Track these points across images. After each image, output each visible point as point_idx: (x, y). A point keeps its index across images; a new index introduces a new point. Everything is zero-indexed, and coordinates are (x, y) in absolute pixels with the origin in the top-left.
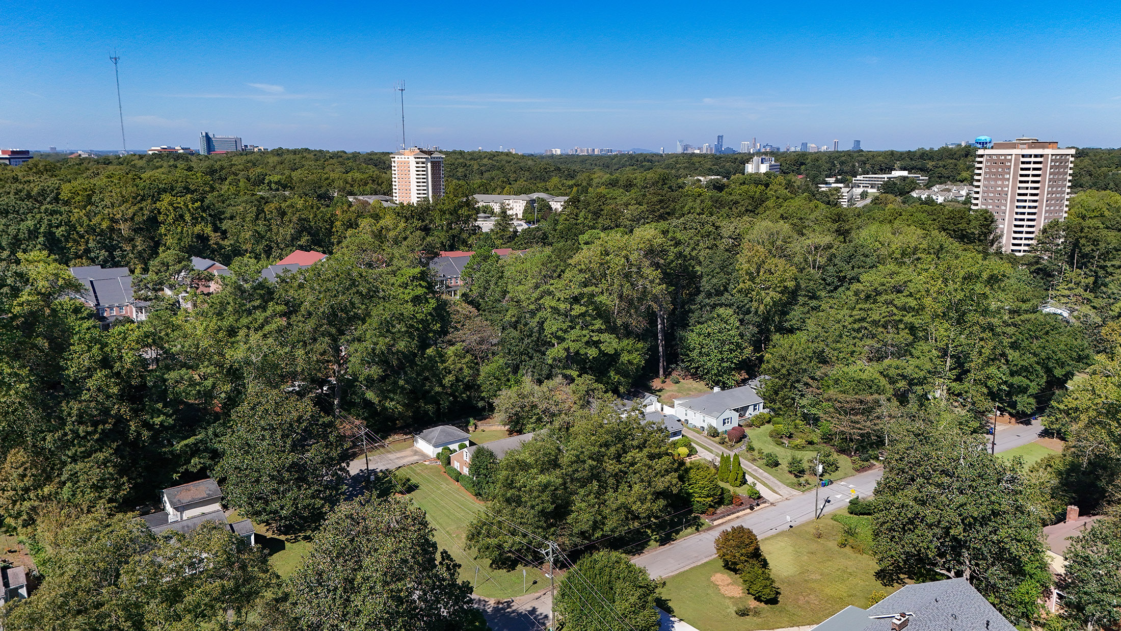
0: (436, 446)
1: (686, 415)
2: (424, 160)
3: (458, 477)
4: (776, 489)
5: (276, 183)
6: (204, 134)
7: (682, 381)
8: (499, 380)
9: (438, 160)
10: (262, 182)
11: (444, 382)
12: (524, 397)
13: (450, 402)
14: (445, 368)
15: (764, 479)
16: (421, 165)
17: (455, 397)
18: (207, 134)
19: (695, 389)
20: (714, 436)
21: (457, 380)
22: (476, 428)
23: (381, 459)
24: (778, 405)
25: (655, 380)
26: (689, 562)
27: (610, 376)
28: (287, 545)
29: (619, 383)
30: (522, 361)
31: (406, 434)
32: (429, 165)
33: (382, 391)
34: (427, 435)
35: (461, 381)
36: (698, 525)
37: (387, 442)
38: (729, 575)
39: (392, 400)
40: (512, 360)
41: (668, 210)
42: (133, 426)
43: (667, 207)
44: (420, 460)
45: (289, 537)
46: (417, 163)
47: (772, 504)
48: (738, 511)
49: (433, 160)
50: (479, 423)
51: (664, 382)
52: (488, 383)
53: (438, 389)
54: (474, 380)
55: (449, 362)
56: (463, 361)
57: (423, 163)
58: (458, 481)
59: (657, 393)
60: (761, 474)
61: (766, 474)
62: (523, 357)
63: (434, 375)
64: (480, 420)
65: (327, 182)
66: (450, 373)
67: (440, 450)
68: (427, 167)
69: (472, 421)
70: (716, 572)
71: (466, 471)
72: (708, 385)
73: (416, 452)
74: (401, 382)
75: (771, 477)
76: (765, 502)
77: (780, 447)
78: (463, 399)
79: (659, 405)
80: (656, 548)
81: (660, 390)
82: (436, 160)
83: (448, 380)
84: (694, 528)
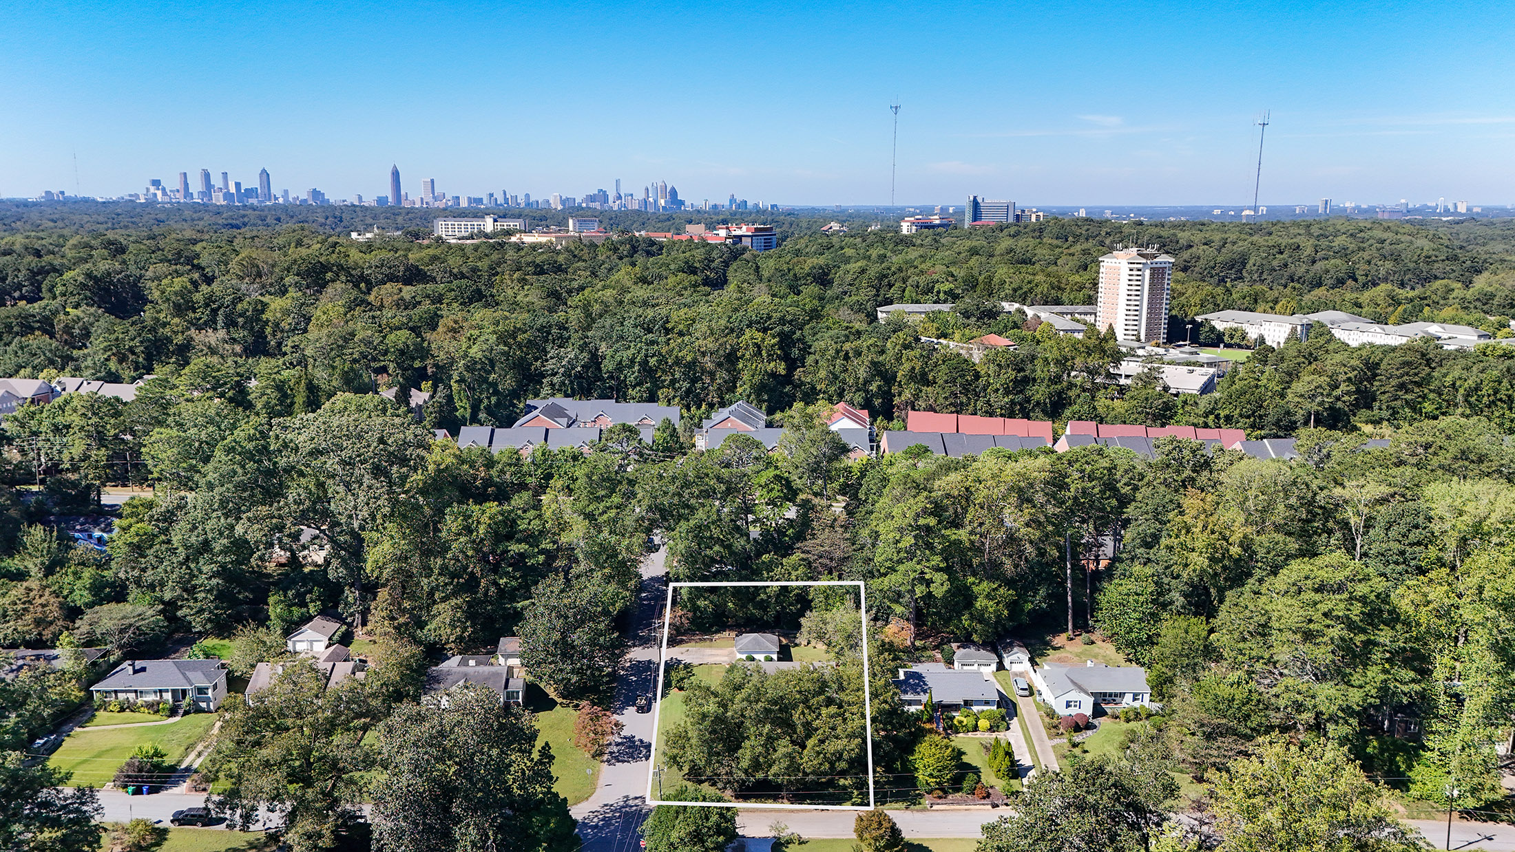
2: (1140, 266)
5: (945, 293)
6: (972, 198)
7: (1097, 642)
9: (1163, 265)
10: (930, 290)
16: (1135, 273)
18: (975, 198)
20: (1050, 718)
23: (696, 652)
25: (1062, 635)
32: (1148, 272)
36: (913, 803)
37: (717, 636)
41: (1417, 379)
42: (483, 583)
43: (1416, 374)
44: (725, 662)
45: (564, 701)
46: (1131, 270)
48: (975, 804)
49: (1154, 265)
51: (1070, 639)
57: (1139, 270)
65: (1029, 286)
67: (744, 656)
68: (1143, 276)
79: (1029, 666)
82: (1159, 265)
84: (905, 805)
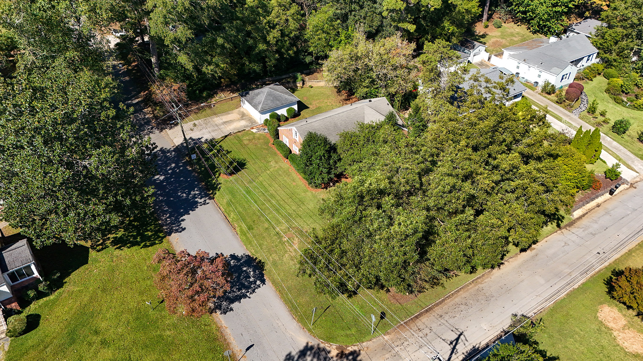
0: (263, 112)
1: (518, 67)
3: (288, 153)
4: (630, 163)
7: (503, 24)
8: (328, 33)
11: (268, 39)
12: (358, 58)
13: (276, 60)
14: (269, 22)
15: (614, 150)
17: (281, 54)
19: (518, 34)
20: (549, 94)
21: (283, 35)
22: (303, 84)
23: (206, 124)
24: (614, 56)
25: (477, 24)
26: (563, 283)
27: (444, 27)
28: (93, 254)
29: (453, 34)
30: (351, 11)
31: (233, 91)
33: (197, 54)
34: (253, 99)
35: (287, 36)
36: (558, 219)
37: (213, 101)
38: (620, 310)
39: (210, 64)
40: (341, 9)
44: (247, 126)
47: (632, 185)
48: (597, 197)
50: (307, 78)
51: (487, 27)
52: (316, 37)
53: (262, 47)
54: (301, 34)
55: (273, 14)
56: (288, 13)
58: (287, 158)
59: (482, 40)
60: (610, 143)
61: (615, 143)
62: (353, 6)
63: (258, 30)
64: (308, 74)
66: (274, 27)
67: (267, 116)
69: (300, 76)
70: (601, 303)
71: (296, 150)
72: (529, 29)
73: (243, 116)
74: (220, 41)
75: (622, 148)
76: (623, 183)
77: (620, 106)
78: (290, 56)
79: (487, 55)
80: (517, 254)
81: (484, 36)
83: (273, 35)
84: (555, 224)
